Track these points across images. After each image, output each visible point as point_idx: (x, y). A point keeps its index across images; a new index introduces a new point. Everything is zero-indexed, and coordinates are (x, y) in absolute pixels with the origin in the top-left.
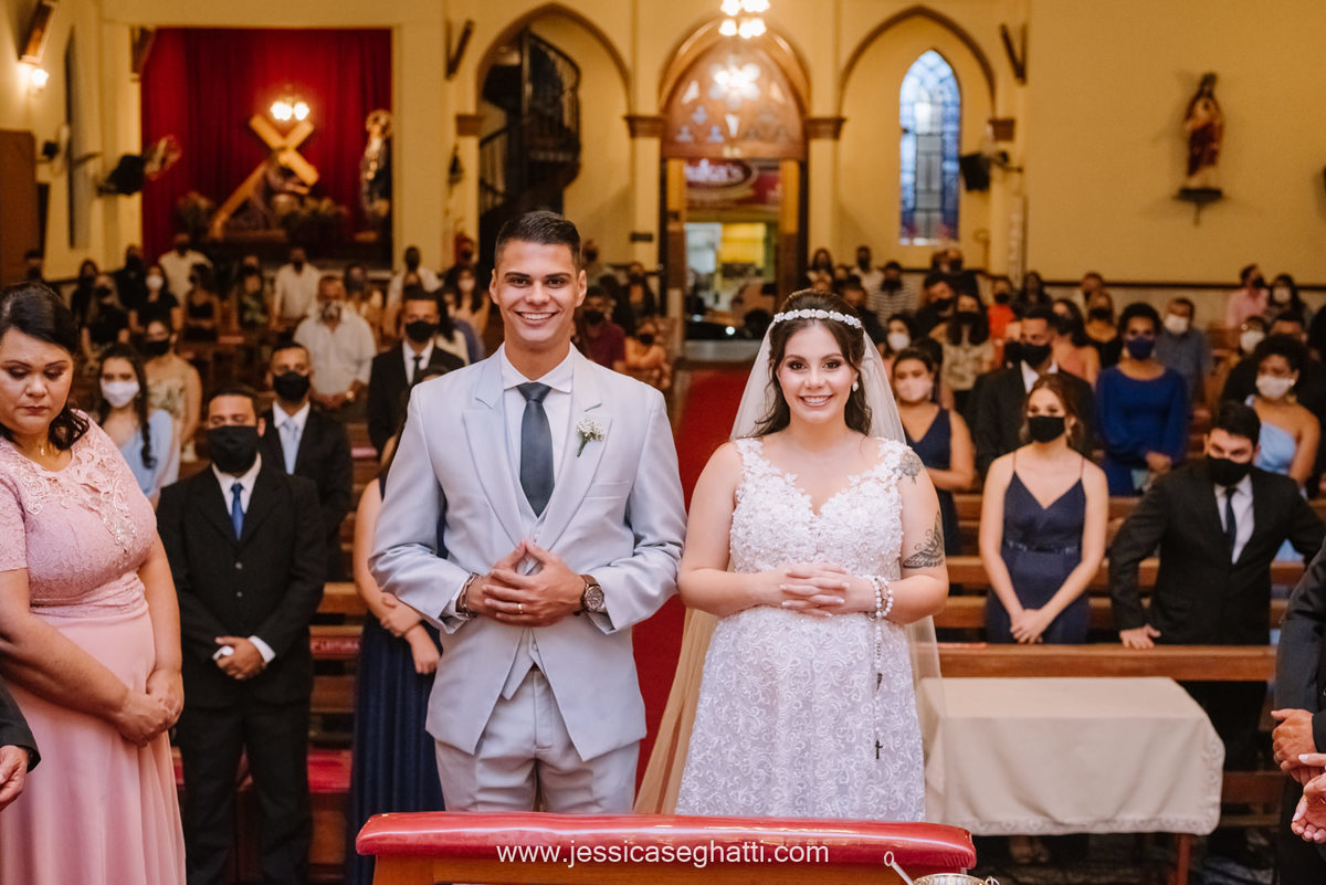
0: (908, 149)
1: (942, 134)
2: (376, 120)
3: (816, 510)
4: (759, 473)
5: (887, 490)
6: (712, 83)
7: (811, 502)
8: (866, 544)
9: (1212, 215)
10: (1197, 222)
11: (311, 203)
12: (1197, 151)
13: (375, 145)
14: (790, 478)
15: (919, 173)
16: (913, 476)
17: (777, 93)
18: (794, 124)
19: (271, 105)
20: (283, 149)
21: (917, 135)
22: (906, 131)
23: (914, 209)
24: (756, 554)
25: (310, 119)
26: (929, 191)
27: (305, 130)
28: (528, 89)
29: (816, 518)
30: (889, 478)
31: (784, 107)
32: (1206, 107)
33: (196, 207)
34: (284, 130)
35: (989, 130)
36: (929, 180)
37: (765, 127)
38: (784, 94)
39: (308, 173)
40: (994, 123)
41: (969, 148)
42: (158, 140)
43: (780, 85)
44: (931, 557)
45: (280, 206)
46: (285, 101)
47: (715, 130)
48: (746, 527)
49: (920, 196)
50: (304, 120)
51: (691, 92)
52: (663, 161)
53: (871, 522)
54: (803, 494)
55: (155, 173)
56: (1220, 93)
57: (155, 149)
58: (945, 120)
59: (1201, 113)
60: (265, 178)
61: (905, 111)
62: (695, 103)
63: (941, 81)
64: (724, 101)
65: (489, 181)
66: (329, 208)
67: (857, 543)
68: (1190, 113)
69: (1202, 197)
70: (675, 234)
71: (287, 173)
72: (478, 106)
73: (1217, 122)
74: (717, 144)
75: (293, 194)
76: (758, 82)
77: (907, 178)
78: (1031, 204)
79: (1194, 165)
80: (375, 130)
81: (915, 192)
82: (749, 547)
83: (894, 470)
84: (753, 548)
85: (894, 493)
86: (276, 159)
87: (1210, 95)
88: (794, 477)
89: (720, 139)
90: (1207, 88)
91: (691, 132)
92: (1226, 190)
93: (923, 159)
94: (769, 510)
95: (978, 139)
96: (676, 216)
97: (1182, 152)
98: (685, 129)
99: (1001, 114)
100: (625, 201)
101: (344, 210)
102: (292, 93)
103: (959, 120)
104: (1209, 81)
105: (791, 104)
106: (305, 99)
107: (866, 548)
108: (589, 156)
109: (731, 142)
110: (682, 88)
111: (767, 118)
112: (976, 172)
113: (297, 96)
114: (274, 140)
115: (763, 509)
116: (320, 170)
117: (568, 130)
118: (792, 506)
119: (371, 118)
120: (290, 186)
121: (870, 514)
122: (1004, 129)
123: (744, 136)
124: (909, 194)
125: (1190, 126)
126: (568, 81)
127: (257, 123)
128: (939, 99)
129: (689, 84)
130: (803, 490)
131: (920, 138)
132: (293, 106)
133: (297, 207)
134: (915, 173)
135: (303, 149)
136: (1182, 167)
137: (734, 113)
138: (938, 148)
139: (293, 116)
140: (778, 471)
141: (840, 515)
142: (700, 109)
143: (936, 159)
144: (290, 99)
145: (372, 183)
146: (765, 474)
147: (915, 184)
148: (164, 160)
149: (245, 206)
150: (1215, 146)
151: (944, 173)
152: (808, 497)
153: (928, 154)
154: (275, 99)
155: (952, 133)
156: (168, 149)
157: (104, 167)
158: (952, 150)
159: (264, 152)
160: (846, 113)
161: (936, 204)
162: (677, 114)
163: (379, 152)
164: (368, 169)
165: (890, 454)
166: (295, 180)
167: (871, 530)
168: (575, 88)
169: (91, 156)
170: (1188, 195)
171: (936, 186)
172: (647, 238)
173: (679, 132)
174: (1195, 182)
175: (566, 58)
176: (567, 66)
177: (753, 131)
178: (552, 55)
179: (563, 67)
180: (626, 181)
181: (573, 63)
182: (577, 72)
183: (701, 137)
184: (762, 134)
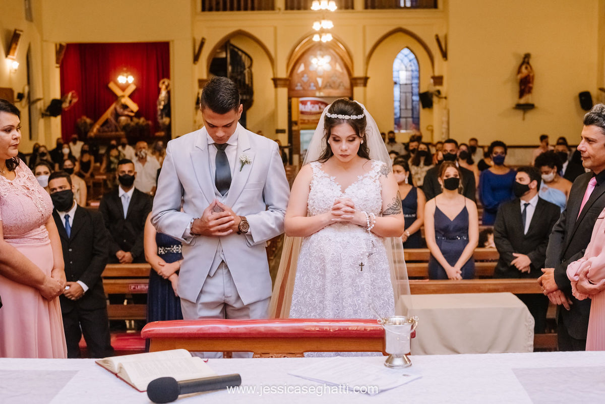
0: (397, 91)
1: (412, 84)
2: (164, 83)
3: (343, 192)
4: (319, 176)
5: (375, 181)
6: (311, 64)
7: (341, 188)
8: (365, 205)
9: (530, 115)
10: (524, 119)
11: (136, 120)
12: (523, 87)
13: (163, 94)
14: (332, 178)
15: (401, 100)
16: (386, 175)
17: (339, 68)
18: (347, 82)
19: (117, 77)
20: (123, 96)
21: (400, 85)
22: (395, 83)
23: (400, 117)
24: (318, 211)
25: (134, 83)
26: (406, 109)
27: (132, 88)
28: (230, 68)
29: (343, 194)
30: (376, 176)
31: (342, 74)
32: (526, 68)
33: (85, 123)
34: (123, 88)
35: (432, 81)
36: (406, 105)
37: (334, 83)
38: (342, 69)
39: (134, 107)
40: (434, 78)
41: (423, 90)
42: (68, 93)
43: (340, 64)
44: (395, 210)
45: (122, 121)
46: (123, 75)
47: (312, 84)
48: (313, 199)
49: (402, 111)
50: (132, 83)
51: (301, 68)
52: (290, 98)
53: (367, 195)
54: (338, 185)
55: (67, 107)
56: (532, 62)
57: (67, 97)
58: (412, 78)
59: (524, 70)
60: (115, 109)
61: (395, 74)
62: (303, 73)
63: (410, 61)
64: (315, 72)
66: (143, 122)
67: (361, 205)
68: (519, 71)
69: (526, 108)
70: (295, 131)
71: (125, 107)
72: (208, 76)
73: (531, 75)
74: (313, 90)
75: (127, 116)
76: (330, 63)
77: (397, 104)
78: (451, 112)
79: (522, 94)
80: (163, 87)
81: (400, 110)
82: (315, 208)
83: (378, 173)
84: (316, 209)
85: (378, 182)
86: (120, 101)
87: (528, 63)
88: (334, 178)
89: (314, 88)
90: (526, 60)
91: (301, 86)
92: (536, 105)
93: (403, 95)
94: (322, 192)
95: (427, 85)
96: (296, 123)
97: (516, 88)
98: (299, 84)
99: (437, 74)
100: (273, 116)
101: (150, 122)
102: (126, 72)
103: (419, 78)
104: (527, 56)
105: (345, 72)
106: (132, 74)
107: (365, 206)
108: (257, 97)
109: (319, 89)
110: (297, 67)
111: (334, 79)
112: (426, 100)
113: (129, 73)
114: (119, 92)
115: (320, 192)
116: (139, 106)
117: (248, 85)
118: (333, 190)
119: (161, 82)
120: (126, 113)
121: (366, 192)
122: (438, 80)
123: (325, 87)
124: (397, 111)
125: (519, 76)
126: (247, 64)
127: (112, 85)
128: (410, 68)
129: (300, 65)
130: (338, 183)
131: (402, 86)
132: (127, 77)
133: (129, 121)
134: (400, 101)
135: (131, 96)
136: (517, 95)
137: (320, 77)
138: (410, 90)
139: (127, 81)
140: (327, 175)
141: (353, 192)
142: (305, 75)
143: (409, 95)
144: (125, 74)
145: (162, 110)
146: (322, 176)
147: (400, 106)
148: (70, 102)
149: (107, 122)
150: (531, 85)
151: (413, 101)
152: (340, 186)
153: (406, 93)
154: (119, 75)
155: (416, 84)
156: (72, 97)
157: (44, 106)
158: (416, 91)
159: (115, 98)
160: (368, 75)
161: (410, 115)
162: (295, 78)
163: (165, 97)
164: (160, 104)
165: (377, 166)
166: (129, 110)
167: (368, 199)
168: (250, 67)
169: (39, 100)
170: (519, 107)
171: (409, 107)
172: (283, 131)
173: (297, 86)
174: (523, 101)
175: (246, 54)
176: (247, 57)
177: (328, 84)
178: (240, 53)
179: (245, 58)
180: (273, 107)
181: (249, 57)
182: (251, 60)
183: (306, 88)
184: (333, 86)
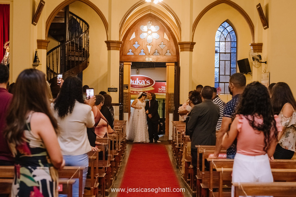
1: (230, 53)
2: (8, 45)
13: (7, 54)
15: (221, 67)
17: (166, 37)
21: (220, 53)
22: (216, 52)
23: (219, 82)
26: (225, 75)
36: (225, 71)
37: (162, 50)
38: (169, 38)
40: (253, 45)
43: (167, 34)
47: (143, 51)
49: (221, 77)
51: (133, 36)
52: (121, 62)
58: (232, 48)
61: (217, 44)
62: (134, 40)
63: (229, 33)
64: (145, 40)
65: (51, 69)
70: (126, 93)
76: (158, 33)
77: (217, 70)
80: (7, 49)
81: (219, 75)
89: (144, 54)
91: (133, 52)
93: (222, 63)
98: (130, 50)
100: (106, 77)
103: (236, 47)
108: (92, 59)
109: (148, 55)
111: (162, 46)
117: (84, 49)
119: (6, 44)
123: (154, 53)
124: (217, 76)
126: (84, 29)
128: (229, 40)
129: (132, 33)
134: (219, 68)
137: (150, 45)
138: (229, 59)
142: (136, 43)
143: (228, 63)
147: (219, 72)
151: (231, 68)
153: (225, 61)
155: (234, 53)
158: (233, 60)
162: (128, 46)
168: (87, 31)
171: (228, 73)
172: (115, 90)
173: (128, 51)
175: (84, 21)
176: (84, 24)
177: (156, 51)
178: (78, 20)
179: (83, 24)
180: (107, 70)
181: (86, 23)
182: (88, 26)
183: (136, 53)
184: (160, 53)
